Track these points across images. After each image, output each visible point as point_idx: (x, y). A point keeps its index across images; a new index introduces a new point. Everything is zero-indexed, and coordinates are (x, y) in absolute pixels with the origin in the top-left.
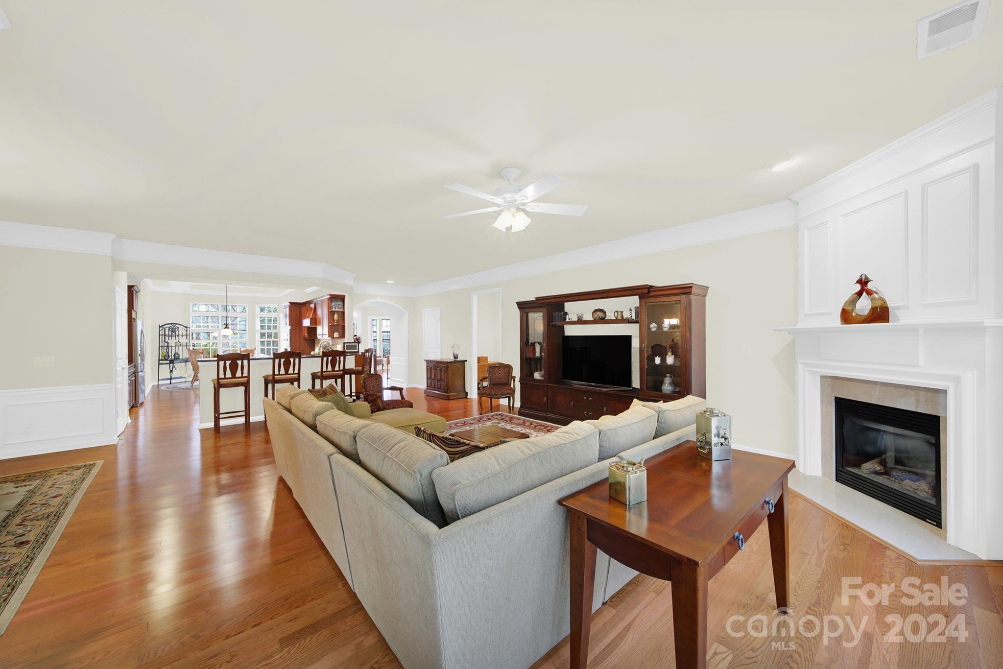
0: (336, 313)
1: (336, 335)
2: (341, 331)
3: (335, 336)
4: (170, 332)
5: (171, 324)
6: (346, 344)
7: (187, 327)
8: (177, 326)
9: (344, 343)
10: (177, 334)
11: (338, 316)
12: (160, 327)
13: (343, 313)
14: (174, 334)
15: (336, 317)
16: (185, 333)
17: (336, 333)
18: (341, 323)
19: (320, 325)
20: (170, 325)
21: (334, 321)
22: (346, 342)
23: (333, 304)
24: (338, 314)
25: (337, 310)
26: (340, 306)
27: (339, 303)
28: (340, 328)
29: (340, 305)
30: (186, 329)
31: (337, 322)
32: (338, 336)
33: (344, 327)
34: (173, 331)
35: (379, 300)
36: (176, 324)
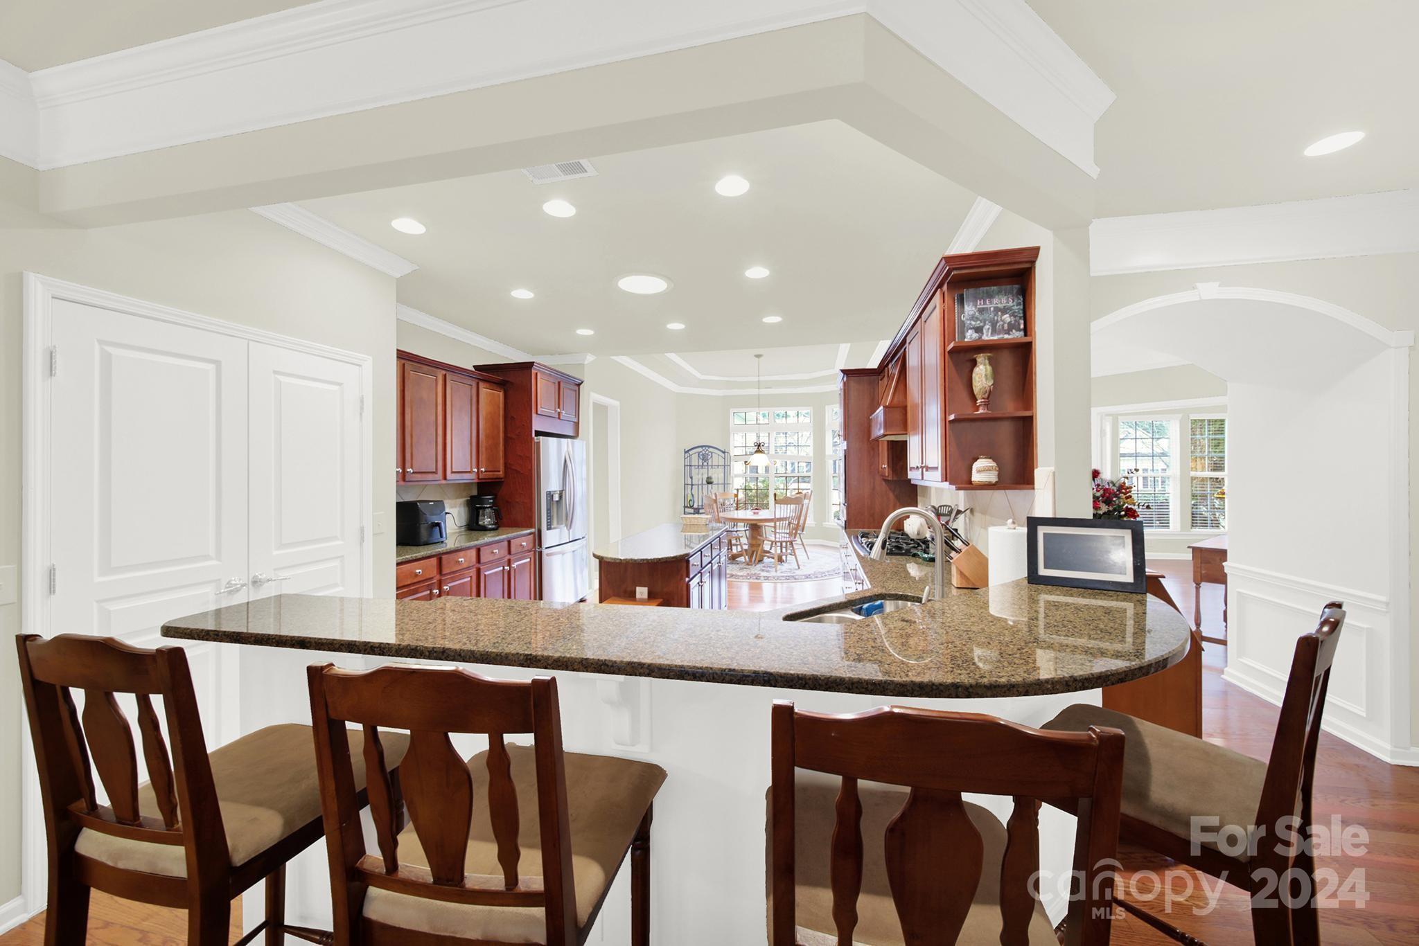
0: (981, 358)
1: (983, 470)
2: (1008, 451)
3: (976, 477)
4: (701, 461)
5: (702, 447)
6: (1042, 531)
7: (724, 452)
8: (711, 450)
9: (1033, 524)
10: (710, 464)
11: (996, 374)
12: (686, 452)
13: (1023, 353)
14: (705, 464)
15: (982, 375)
16: (721, 463)
17: (981, 463)
18: (1009, 407)
19: (915, 429)
20: (700, 449)
21: (974, 398)
22: (1039, 513)
23: (969, 309)
24: (992, 362)
25: (987, 336)
26: (1007, 318)
27: (1002, 301)
28: (1005, 434)
29: (1004, 311)
30: (723, 455)
31: (987, 404)
32: (992, 477)
33: (1025, 428)
34: (705, 458)
35: (1209, 291)
36: (709, 447)
